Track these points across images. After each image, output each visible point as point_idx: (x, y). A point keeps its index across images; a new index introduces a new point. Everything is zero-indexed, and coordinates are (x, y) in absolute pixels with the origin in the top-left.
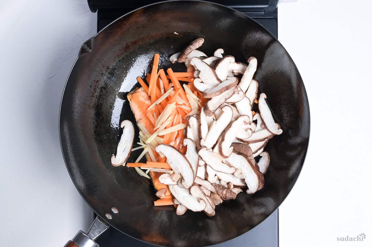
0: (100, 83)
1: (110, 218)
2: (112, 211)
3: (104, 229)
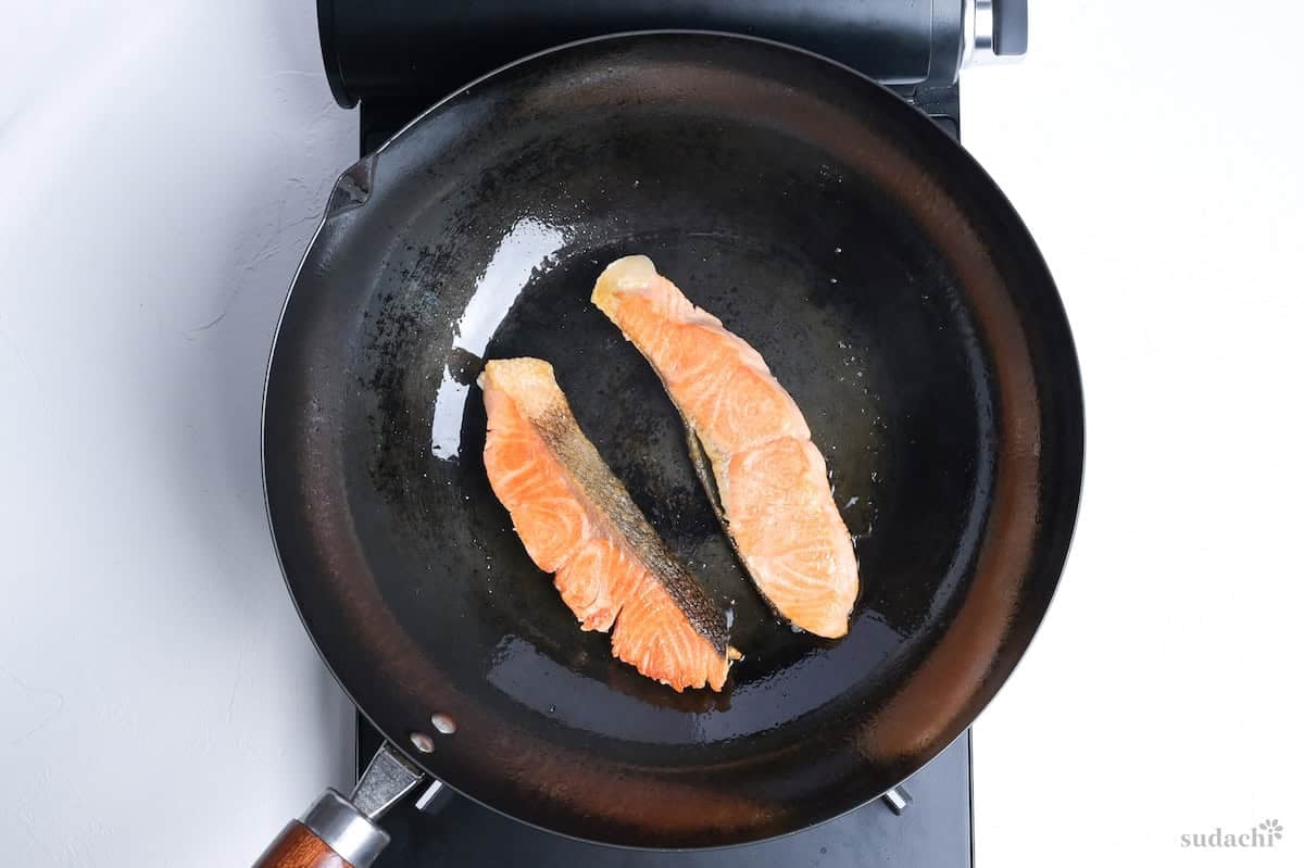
0: (396, 302)
1: (427, 748)
2: (433, 726)
3: (404, 784)
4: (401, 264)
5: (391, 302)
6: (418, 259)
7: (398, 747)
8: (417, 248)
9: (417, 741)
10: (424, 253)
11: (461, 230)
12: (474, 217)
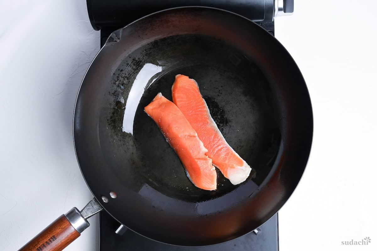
0: (124, 72)
1: (106, 201)
2: (110, 195)
3: (97, 210)
4: (127, 61)
5: (122, 72)
6: (132, 61)
7: (97, 200)
8: (132, 57)
9: (103, 199)
10: (134, 60)
11: (146, 55)
12: (150, 52)
